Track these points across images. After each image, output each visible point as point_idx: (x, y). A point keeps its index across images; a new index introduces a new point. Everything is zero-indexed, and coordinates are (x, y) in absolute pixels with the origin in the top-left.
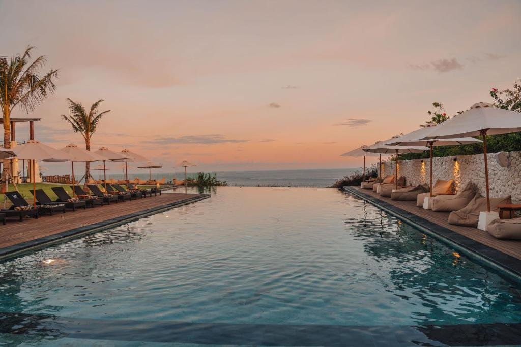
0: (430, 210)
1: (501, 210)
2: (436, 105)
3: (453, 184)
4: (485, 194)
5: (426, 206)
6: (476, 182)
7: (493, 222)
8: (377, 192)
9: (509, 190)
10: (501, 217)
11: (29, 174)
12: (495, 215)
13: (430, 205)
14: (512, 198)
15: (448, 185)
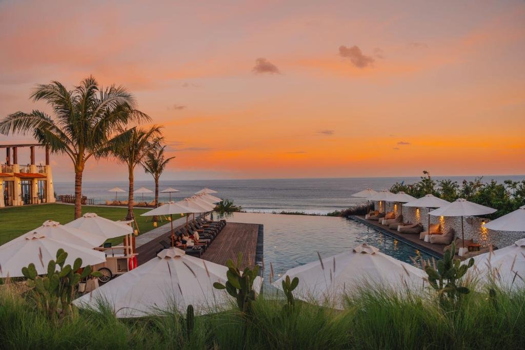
0: (429, 242)
1: (469, 247)
2: (425, 172)
3: (440, 227)
4: (461, 238)
5: (426, 240)
6: (454, 228)
7: (466, 253)
8: (383, 224)
9: (471, 235)
10: (469, 251)
11: (45, 195)
12: (466, 249)
13: (429, 239)
14: (474, 240)
15: (437, 228)
